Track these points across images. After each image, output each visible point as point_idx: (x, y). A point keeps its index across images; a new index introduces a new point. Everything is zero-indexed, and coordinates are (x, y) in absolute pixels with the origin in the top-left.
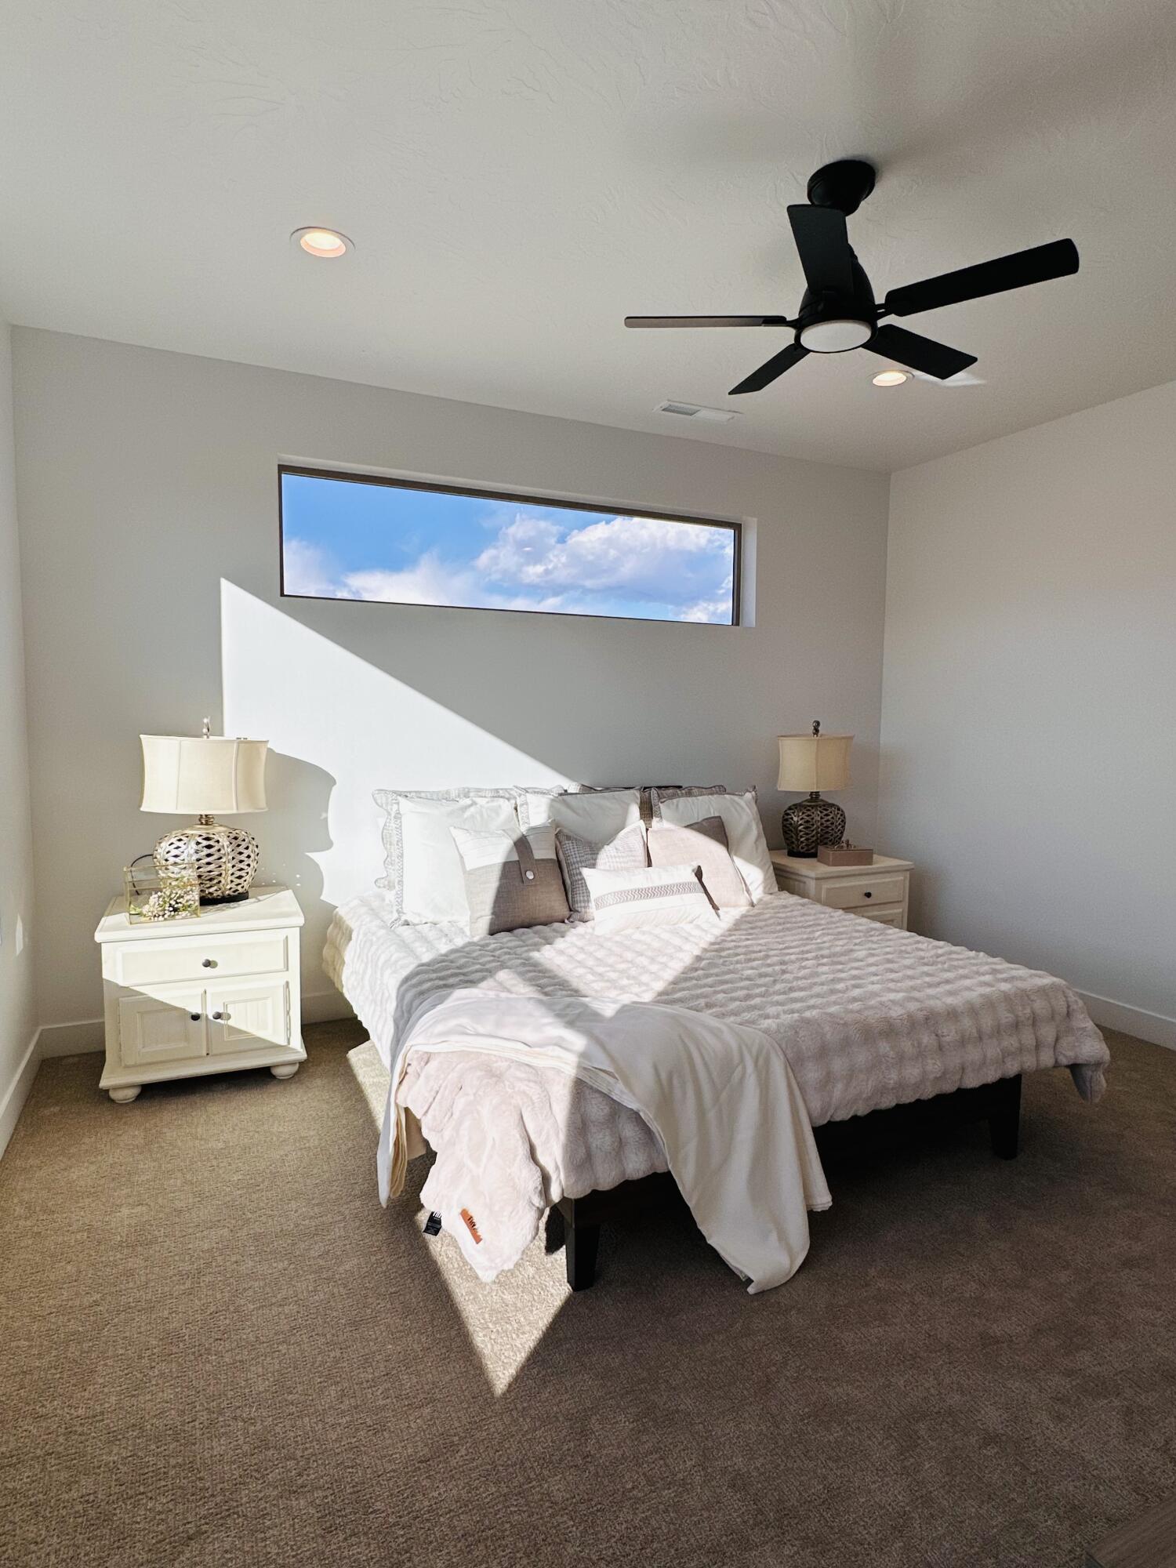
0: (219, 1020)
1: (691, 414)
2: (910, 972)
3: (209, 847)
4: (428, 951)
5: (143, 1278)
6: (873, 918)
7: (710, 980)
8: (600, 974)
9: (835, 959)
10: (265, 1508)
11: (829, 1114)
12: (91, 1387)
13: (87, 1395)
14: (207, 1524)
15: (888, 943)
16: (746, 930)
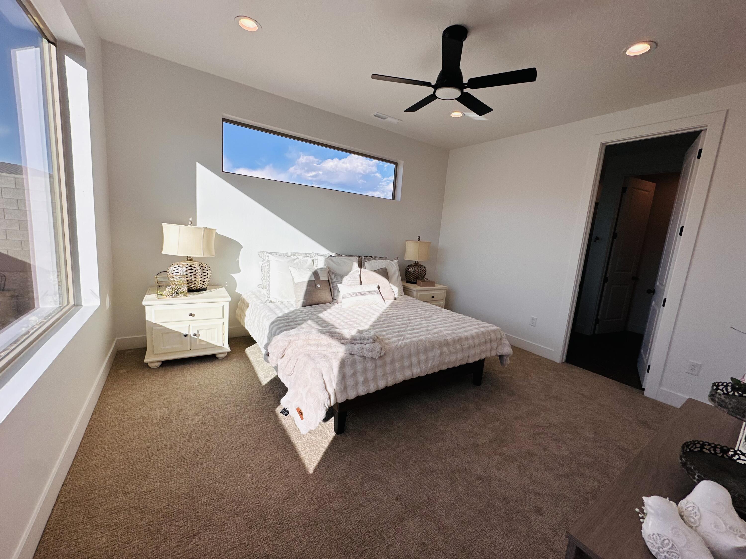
0: (195, 337)
1: (384, 119)
2: (452, 324)
3: (191, 269)
4: (280, 312)
5: (168, 436)
6: (437, 305)
7: (385, 325)
8: (346, 322)
9: (426, 319)
10: (225, 521)
11: (428, 371)
12: (148, 480)
13: (146, 483)
14: (201, 529)
15: (443, 314)
16: (394, 308)
